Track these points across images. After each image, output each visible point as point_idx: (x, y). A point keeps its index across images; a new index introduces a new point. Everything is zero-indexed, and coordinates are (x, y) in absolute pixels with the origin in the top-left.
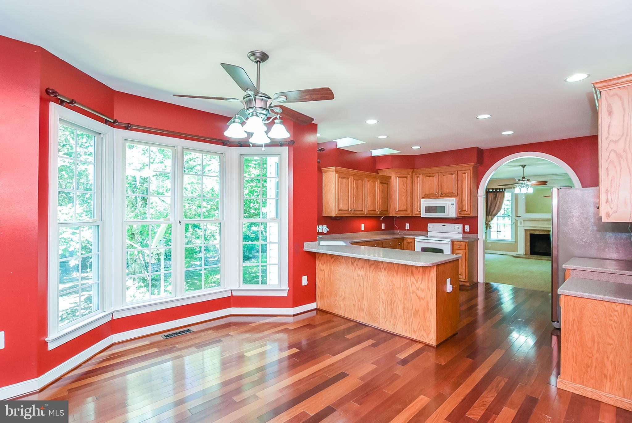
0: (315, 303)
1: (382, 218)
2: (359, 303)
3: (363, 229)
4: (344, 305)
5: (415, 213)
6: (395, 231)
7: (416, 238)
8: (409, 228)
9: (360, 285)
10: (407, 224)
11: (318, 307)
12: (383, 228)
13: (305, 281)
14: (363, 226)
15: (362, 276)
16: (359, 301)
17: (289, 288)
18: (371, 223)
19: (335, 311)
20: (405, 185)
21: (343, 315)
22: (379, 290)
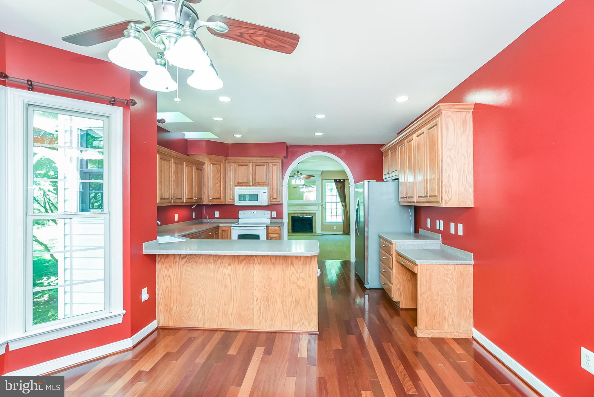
0: (156, 321)
1: (195, 206)
2: (226, 307)
3: (176, 219)
4: (204, 314)
5: (228, 201)
6: (204, 220)
7: (232, 225)
8: (218, 216)
9: (226, 286)
10: (216, 212)
11: (160, 325)
12: (194, 217)
13: (145, 296)
14: (176, 216)
15: (229, 275)
16: (225, 304)
17: (125, 311)
18: (185, 212)
19: (189, 324)
20: (219, 173)
21: (201, 326)
22: (253, 287)
